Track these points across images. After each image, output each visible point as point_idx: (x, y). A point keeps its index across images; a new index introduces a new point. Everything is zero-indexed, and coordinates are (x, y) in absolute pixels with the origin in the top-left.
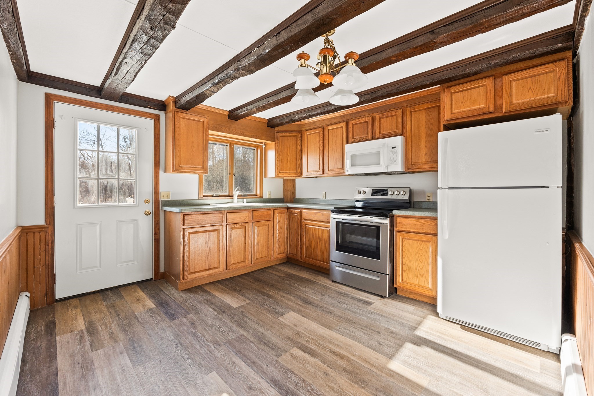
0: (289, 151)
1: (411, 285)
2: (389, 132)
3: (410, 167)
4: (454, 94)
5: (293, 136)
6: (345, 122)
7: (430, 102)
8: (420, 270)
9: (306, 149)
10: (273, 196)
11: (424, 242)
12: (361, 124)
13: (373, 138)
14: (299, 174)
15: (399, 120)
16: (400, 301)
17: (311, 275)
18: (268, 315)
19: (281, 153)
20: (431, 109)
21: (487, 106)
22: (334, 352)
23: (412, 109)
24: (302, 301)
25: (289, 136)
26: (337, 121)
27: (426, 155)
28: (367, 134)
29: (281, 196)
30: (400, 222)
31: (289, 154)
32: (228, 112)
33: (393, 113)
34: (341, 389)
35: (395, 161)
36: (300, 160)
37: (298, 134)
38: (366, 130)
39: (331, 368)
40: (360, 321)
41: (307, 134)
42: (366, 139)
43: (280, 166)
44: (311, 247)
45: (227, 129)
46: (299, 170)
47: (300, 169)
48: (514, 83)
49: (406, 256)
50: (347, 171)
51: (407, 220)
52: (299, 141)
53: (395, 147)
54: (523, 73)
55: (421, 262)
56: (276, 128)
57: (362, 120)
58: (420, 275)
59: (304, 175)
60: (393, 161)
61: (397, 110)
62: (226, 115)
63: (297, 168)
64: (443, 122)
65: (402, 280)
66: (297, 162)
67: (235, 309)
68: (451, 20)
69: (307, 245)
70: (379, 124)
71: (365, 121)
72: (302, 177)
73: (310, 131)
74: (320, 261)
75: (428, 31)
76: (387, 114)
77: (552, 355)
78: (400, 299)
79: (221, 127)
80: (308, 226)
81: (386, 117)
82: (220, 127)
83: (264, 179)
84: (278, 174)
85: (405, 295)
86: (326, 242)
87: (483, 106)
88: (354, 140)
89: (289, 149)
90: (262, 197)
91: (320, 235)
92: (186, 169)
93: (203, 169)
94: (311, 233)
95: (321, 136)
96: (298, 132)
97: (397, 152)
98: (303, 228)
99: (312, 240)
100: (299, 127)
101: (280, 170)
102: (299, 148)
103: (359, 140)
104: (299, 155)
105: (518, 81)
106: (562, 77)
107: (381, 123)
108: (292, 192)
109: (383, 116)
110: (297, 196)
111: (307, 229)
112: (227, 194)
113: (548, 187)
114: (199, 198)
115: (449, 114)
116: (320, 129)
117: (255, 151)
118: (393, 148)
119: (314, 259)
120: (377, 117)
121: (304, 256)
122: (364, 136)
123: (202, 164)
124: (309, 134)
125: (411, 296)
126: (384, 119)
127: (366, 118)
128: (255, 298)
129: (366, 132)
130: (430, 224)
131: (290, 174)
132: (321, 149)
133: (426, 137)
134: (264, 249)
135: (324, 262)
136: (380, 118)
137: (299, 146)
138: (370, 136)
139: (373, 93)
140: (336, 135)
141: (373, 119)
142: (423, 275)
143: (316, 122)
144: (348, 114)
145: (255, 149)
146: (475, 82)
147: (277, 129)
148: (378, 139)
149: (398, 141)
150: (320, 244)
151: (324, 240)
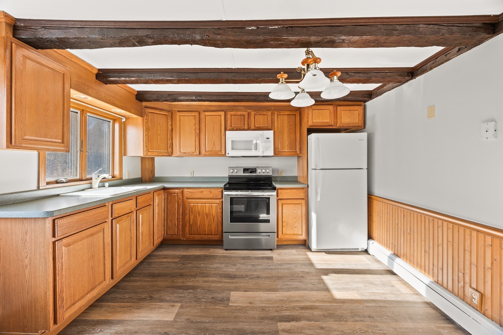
0: (159, 129)
1: (288, 236)
2: (261, 126)
3: (277, 153)
4: (314, 110)
5: (164, 115)
6: (223, 111)
7: (290, 111)
8: (294, 223)
9: (178, 129)
10: (132, 177)
11: (297, 205)
12: (238, 116)
13: (249, 129)
14: (170, 154)
15: (270, 118)
16: (283, 248)
17: (202, 250)
18: (216, 307)
19: (150, 130)
20: (291, 116)
21: (330, 121)
22: (304, 308)
23: (278, 113)
24: (226, 278)
25: (160, 114)
26: (214, 109)
27: (288, 145)
28: (244, 125)
29: (139, 176)
30: (280, 193)
31: (159, 132)
32: (98, 70)
33: (265, 113)
34: (341, 332)
35: (269, 148)
36: (171, 140)
37: (169, 114)
38: (243, 122)
39: (318, 321)
40: (283, 274)
41: (180, 115)
42: (243, 129)
43: (149, 144)
44: (196, 224)
45: (95, 92)
46: (170, 150)
47: (171, 148)
48: (342, 112)
49: (285, 216)
50: (228, 154)
51: (285, 191)
52: (169, 120)
53: (268, 138)
54: (346, 107)
55: (295, 218)
56: (143, 102)
57: (239, 113)
58: (295, 227)
59: (174, 154)
60: (268, 149)
61: (268, 111)
62: (93, 73)
63: (168, 147)
64: (307, 126)
65: (282, 233)
66: (168, 141)
67: (175, 321)
68: (358, 71)
69: (191, 223)
70: (254, 119)
71: (242, 114)
72: (173, 156)
73: (183, 113)
74: (208, 235)
75: (345, 72)
76: (261, 112)
77: (363, 252)
78: (282, 248)
79: (88, 88)
80: (192, 204)
81: (260, 115)
82: (86, 88)
83: (124, 157)
84: (148, 153)
85: (281, 243)
86: (215, 216)
87: (328, 121)
88: (232, 128)
89: (159, 127)
90: (121, 179)
91: (207, 211)
92: (35, 144)
93: (63, 145)
94: (197, 210)
95: (197, 119)
96: (169, 111)
97: (270, 142)
98: (186, 207)
99: (198, 217)
100: (169, 106)
101: (149, 148)
102: (170, 128)
103: (237, 129)
104: (170, 135)
105: (344, 111)
106: (361, 114)
107: (255, 118)
108: (151, 171)
109: (257, 114)
110: (157, 175)
111: (191, 207)
112: (78, 177)
113: (363, 169)
114: (38, 187)
115: (311, 122)
116: (196, 113)
117: (111, 124)
118: (267, 138)
119: (201, 235)
120: (253, 113)
121: (187, 234)
122: (241, 126)
123: (61, 137)
124: (182, 116)
125: (286, 243)
126: (258, 116)
127: (243, 112)
128: (180, 297)
129: (242, 123)
130: (300, 192)
131: (160, 154)
132: (198, 131)
133: (288, 134)
134: (147, 238)
135: (212, 235)
136: (255, 115)
137: (170, 125)
138: (246, 127)
139: (266, 95)
140: (214, 121)
141: (249, 114)
142: (296, 227)
143: (191, 105)
144: (225, 106)
145: (111, 121)
146: (325, 106)
147: (144, 104)
148: (253, 130)
149: (270, 134)
150: (207, 220)
151: (212, 215)
